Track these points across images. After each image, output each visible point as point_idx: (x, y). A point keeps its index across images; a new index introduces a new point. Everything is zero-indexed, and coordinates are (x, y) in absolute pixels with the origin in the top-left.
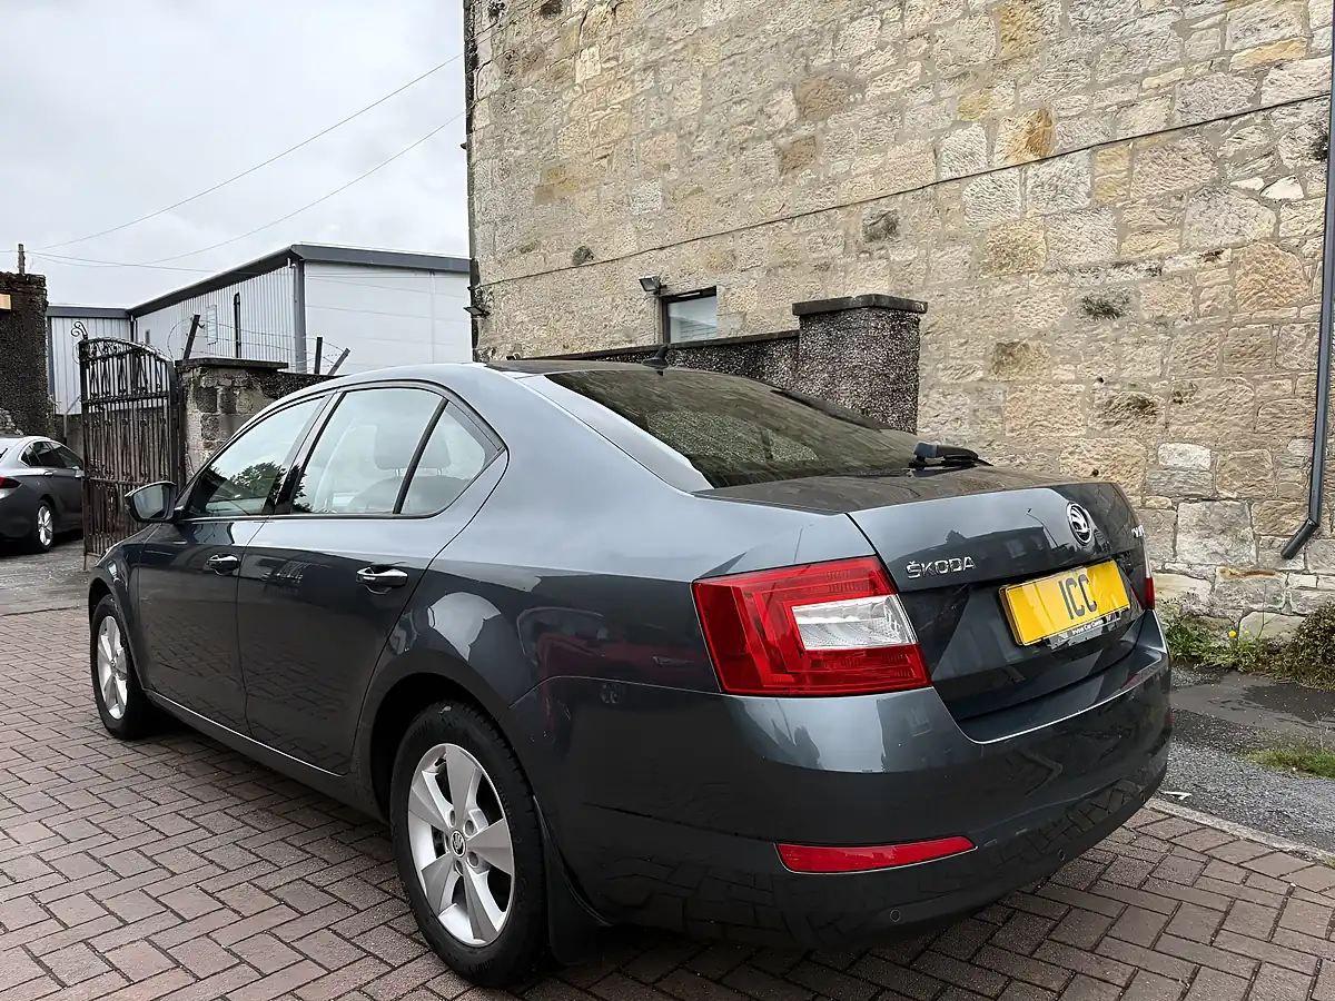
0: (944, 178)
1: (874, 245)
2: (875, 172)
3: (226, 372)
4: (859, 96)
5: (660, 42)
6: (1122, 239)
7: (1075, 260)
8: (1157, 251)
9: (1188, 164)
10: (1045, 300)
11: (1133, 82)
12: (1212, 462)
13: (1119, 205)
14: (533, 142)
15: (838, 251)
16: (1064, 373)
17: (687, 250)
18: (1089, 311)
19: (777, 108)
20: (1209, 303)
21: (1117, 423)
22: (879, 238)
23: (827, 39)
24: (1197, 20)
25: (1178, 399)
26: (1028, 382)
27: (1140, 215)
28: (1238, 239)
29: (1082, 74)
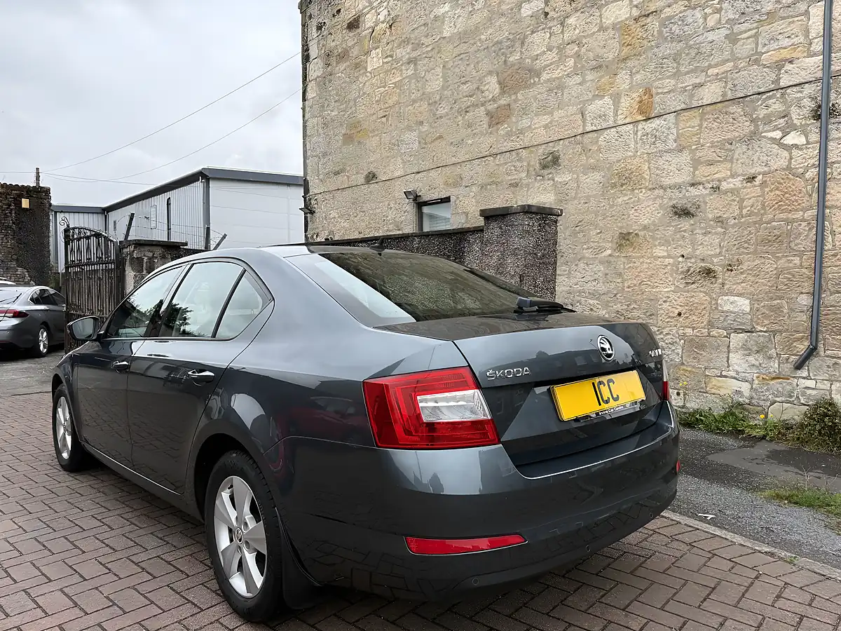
0: (588, 130)
1: (546, 172)
2: (546, 127)
3: (149, 248)
4: (537, 80)
5: (418, 45)
6: (695, 169)
7: (667, 182)
8: (717, 176)
9: (735, 122)
10: (648, 206)
11: (703, 71)
12: (751, 309)
13: (693, 147)
14: (342, 107)
15: (524, 175)
16: (660, 251)
17: (433, 174)
18: (676, 213)
19: (487, 87)
20: (749, 208)
21: (693, 283)
22: (548, 167)
23: (518, 44)
24: (741, 33)
25: (730, 268)
26: (639, 257)
27: (707, 153)
28: (766, 169)
29: (671, 66)
